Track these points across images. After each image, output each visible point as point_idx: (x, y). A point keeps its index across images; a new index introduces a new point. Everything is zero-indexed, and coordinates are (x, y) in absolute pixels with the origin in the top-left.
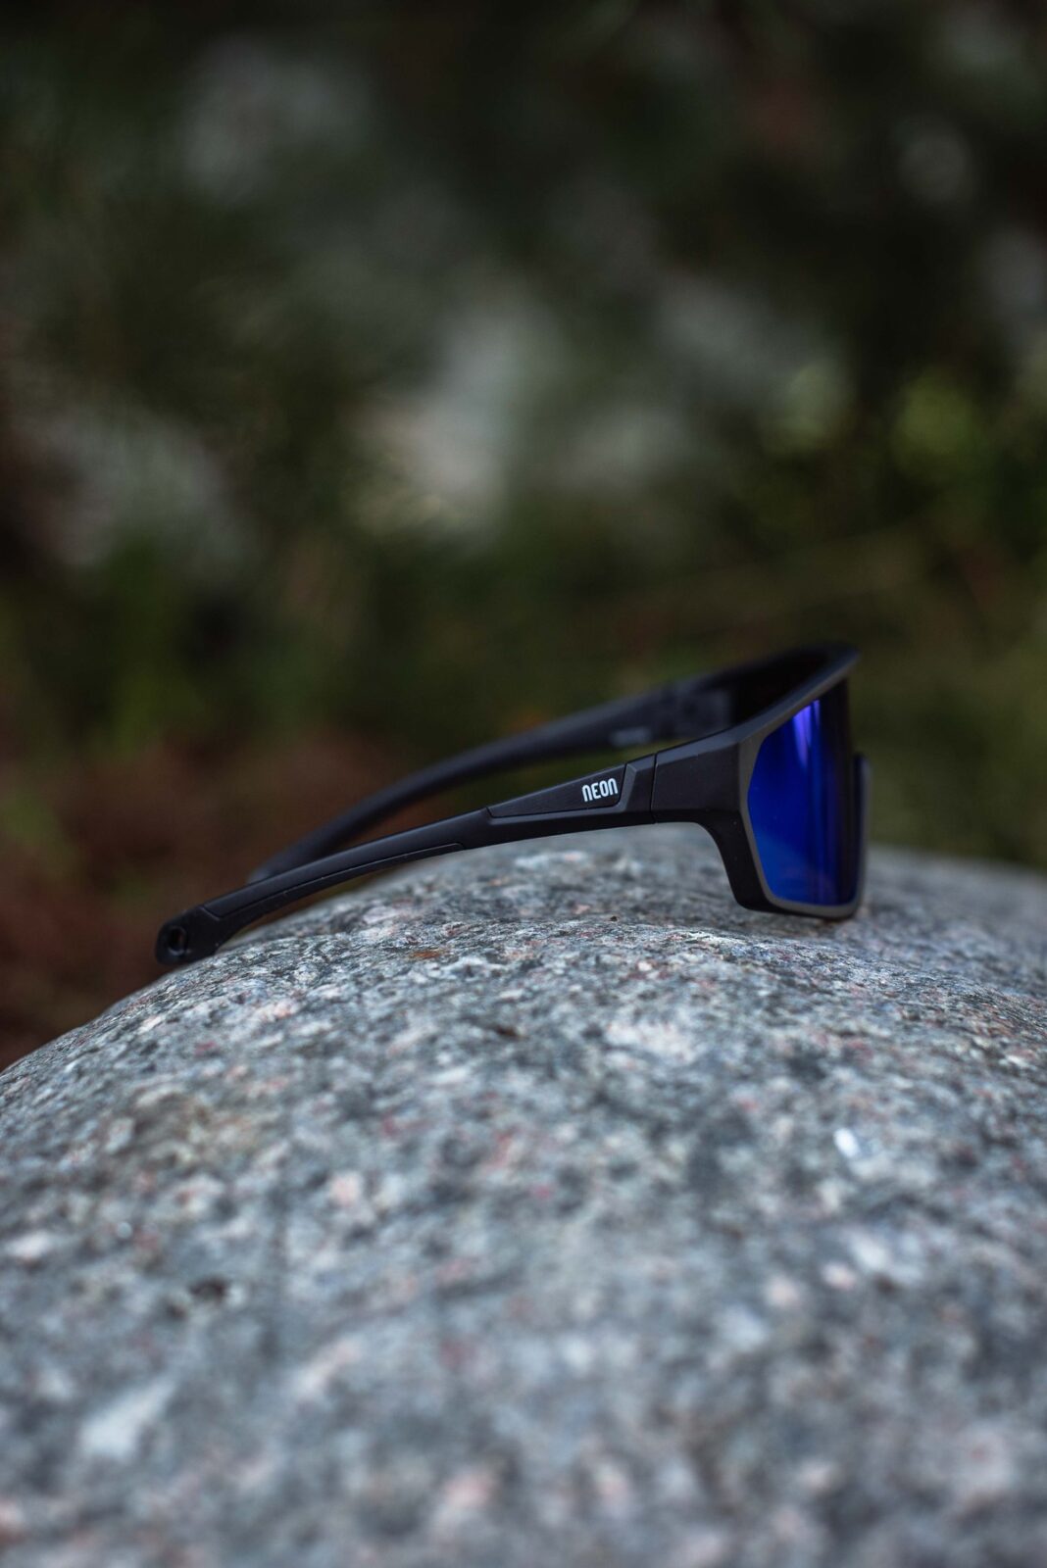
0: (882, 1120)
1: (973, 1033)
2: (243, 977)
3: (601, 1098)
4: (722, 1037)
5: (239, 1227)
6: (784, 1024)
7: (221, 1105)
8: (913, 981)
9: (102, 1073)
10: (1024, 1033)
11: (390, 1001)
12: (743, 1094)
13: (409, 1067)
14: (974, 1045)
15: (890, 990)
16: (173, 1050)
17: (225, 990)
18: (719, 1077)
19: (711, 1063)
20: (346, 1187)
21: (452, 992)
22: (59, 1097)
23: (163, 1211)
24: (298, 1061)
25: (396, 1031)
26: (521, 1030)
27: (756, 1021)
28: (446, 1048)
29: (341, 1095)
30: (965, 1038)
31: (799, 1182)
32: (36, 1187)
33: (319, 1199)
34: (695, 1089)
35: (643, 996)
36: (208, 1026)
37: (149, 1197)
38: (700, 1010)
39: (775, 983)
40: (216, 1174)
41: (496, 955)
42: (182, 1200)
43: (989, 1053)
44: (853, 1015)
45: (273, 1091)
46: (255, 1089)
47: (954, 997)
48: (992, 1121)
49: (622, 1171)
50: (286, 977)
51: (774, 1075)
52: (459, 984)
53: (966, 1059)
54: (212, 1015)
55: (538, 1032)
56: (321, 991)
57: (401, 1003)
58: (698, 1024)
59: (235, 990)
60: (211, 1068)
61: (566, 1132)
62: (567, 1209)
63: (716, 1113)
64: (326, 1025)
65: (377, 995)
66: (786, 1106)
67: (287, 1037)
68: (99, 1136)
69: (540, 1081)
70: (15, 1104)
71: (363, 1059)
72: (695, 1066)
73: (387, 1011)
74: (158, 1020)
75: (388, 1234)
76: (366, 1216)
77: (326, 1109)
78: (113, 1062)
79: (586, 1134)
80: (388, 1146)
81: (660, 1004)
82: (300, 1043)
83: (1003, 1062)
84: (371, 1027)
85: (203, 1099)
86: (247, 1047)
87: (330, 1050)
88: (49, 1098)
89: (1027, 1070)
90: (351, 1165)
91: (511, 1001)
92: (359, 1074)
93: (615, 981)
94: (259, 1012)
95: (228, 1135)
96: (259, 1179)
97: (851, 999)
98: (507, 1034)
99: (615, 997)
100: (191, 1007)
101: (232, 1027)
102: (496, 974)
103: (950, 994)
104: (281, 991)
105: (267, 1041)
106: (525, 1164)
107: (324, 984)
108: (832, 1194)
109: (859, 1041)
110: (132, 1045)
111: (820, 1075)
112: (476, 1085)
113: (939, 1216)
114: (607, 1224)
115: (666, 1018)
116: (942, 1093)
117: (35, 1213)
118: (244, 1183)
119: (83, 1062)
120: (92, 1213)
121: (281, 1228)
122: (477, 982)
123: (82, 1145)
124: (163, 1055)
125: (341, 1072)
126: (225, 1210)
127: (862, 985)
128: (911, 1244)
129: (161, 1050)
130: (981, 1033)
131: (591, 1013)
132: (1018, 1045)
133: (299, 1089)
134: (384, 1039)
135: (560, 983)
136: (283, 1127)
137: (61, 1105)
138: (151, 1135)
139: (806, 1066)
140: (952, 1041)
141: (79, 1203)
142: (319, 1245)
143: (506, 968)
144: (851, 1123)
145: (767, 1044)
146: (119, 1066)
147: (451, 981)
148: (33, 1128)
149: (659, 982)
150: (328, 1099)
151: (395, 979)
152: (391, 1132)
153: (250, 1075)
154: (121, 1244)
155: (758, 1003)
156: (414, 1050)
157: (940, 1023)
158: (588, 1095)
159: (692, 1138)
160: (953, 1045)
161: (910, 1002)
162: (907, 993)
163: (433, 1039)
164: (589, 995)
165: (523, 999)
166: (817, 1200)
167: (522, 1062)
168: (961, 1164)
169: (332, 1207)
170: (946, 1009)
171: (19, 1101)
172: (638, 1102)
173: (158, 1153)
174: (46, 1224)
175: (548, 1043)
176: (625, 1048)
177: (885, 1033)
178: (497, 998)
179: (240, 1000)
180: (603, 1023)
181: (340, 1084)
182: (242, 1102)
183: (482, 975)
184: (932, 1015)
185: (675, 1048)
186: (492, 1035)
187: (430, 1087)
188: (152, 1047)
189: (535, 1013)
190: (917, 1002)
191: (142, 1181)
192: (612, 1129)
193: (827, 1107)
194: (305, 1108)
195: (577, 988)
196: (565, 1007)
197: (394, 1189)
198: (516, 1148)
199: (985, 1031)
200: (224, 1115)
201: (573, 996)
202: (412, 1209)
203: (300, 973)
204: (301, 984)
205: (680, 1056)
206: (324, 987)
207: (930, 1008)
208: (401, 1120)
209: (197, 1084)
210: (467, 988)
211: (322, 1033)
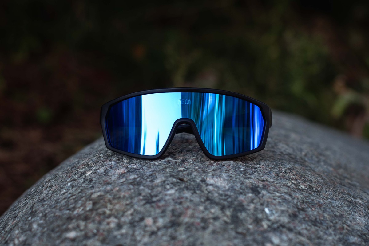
0: (275, 205)
1: (292, 179)
2: (110, 160)
3: (208, 199)
4: (234, 182)
5: (123, 231)
6: (248, 178)
7: (114, 198)
8: (275, 164)
9: (79, 187)
10: (303, 178)
11: (150, 170)
12: (242, 198)
13: (160, 189)
14: (292, 183)
15: (270, 167)
16: (97, 182)
17: (106, 164)
18: (235, 193)
19: (232, 189)
20: (149, 221)
21: (166, 168)
22: (68, 193)
23: (103, 227)
24: (131, 187)
25: (154, 179)
26: (185, 179)
27: (241, 177)
28: (168, 184)
29: (144, 196)
30: (290, 181)
31: (257, 221)
32: (70, 219)
33: (142, 224)
34: (230, 196)
35: (213, 170)
36: (105, 175)
37: (100, 223)
38: (228, 174)
39: (244, 166)
40: (116, 217)
41: (174, 157)
42: (108, 224)
43: (296, 185)
44: (264, 175)
45: (127, 195)
46: (122, 194)
47: (286, 168)
48: (299, 204)
49: (216, 218)
50: (121, 161)
51: (248, 193)
52: (167, 165)
53: (291, 187)
54: (105, 171)
55: (190, 180)
56: (132, 166)
57: (154, 171)
58: (228, 178)
59: (109, 164)
60: (109, 188)
61: (201, 208)
62: (204, 228)
63: (236, 203)
64: (136, 176)
65: (146, 168)
66: (252, 201)
67: (126, 179)
68: (83, 205)
69: (192, 194)
70: (55, 193)
71: (148, 187)
72: (228, 190)
73: (151, 173)
74: (90, 172)
75: (160, 233)
76: (155, 229)
77: (141, 200)
78: (81, 184)
79: (206, 209)
80: (158, 211)
81: (218, 172)
82: (130, 181)
83: (299, 187)
84: (148, 178)
85: (109, 196)
86: (117, 182)
87: (139, 184)
88: (65, 193)
89: (305, 189)
90: (149, 216)
91: (181, 171)
92: (147, 191)
93: (206, 166)
94: (117, 171)
95: (117, 207)
96: (126, 219)
97: (262, 170)
98: (182, 180)
99: (207, 170)
100: (99, 169)
101: (111, 176)
102: (176, 163)
103: (284, 168)
104: (120, 165)
105: (122, 180)
106: (192, 216)
107: (131, 164)
108: (265, 224)
109: (266, 183)
110: (85, 179)
111: (259, 193)
112: (177, 195)
113: (290, 230)
114: (214, 232)
115: (220, 176)
116: (287, 197)
117: (71, 226)
118: (123, 219)
119: (73, 183)
120: (86, 226)
121: (134, 231)
122: (171, 165)
123: (79, 208)
124: (95, 183)
125: (143, 190)
126: (119, 226)
127: (263, 166)
128: (284, 237)
129: (94, 181)
130: (293, 179)
131: (202, 175)
132: (302, 182)
133: (133, 195)
134: (152, 181)
135: (192, 166)
136: (131, 205)
137: (69, 195)
138: (98, 206)
139: (255, 190)
140: (288, 182)
141: (82, 224)
142: (144, 236)
143: (178, 161)
144: (267, 206)
145: (245, 184)
146: (83, 185)
147: (165, 164)
148: (64, 201)
149: (217, 166)
150: (141, 197)
151: (150, 163)
152: (159, 207)
153: (120, 190)
154: (95, 235)
155: (241, 172)
156: (160, 184)
157: (284, 177)
158: (205, 198)
159: (231, 210)
160: (288, 183)
161: (276, 170)
162: (274, 168)
163: (164, 182)
164: (200, 170)
165: (184, 171)
166: (262, 226)
167: (187, 188)
168: (294, 216)
169: (146, 226)
170: (284, 172)
171: (56, 193)
172: (217, 200)
173: (100, 211)
174: (74, 229)
175: (192, 183)
176: (211, 185)
177: (272, 180)
178: (177, 170)
179: (111, 167)
180: (205, 178)
181: (143, 194)
182: (119, 198)
183: (172, 163)
184: (281, 174)
185: (223, 185)
186: (178, 180)
187: (166, 195)
188: (91, 180)
189: (188, 175)
190: (277, 171)
191: (97, 218)
192: (212, 207)
193: (261, 202)
194: (136, 199)
195: (197, 168)
196: (195, 173)
197: (161, 222)
198: (190, 212)
199: (294, 178)
200: (116, 201)
201: (197, 170)
202: (165, 227)
203: (124, 160)
204: (125, 163)
205: (225, 187)
206: (132, 165)
207: (281, 172)
208: (160, 204)
209: (107, 192)
210: (169, 167)
211: (135, 179)
